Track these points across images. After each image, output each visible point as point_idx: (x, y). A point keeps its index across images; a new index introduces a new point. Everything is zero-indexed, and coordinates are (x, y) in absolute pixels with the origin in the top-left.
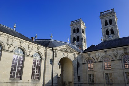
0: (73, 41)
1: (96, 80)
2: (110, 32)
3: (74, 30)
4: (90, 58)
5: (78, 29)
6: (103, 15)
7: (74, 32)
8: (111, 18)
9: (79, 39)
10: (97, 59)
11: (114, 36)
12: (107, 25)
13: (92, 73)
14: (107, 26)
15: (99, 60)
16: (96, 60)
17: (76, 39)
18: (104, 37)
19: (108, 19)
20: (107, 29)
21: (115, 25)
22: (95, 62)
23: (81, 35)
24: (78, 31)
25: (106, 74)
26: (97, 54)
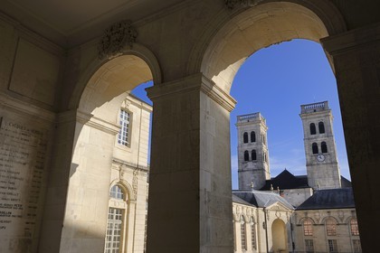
0: (243, 160)
1: (317, 248)
2: (320, 148)
3: (246, 136)
4: (307, 218)
5: (253, 135)
6: (305, 110)
7: (246, 141)
8: (323, 119)
9: (257, 157)
10: (318, 221)
11: (329, 157)
12: (315, 133)
13: (310, 238)
14: (313, 136)
15: (320, 222)
16: (316, 223)
17: (250, 155)
18: (309, 157)
19: (316, 122)
20: (314, 141)
21: (330, 136)
22: (315, 225)
23: (261, 149)
24: (253, 139)
25: (329, 241)
26: (317, 214)
